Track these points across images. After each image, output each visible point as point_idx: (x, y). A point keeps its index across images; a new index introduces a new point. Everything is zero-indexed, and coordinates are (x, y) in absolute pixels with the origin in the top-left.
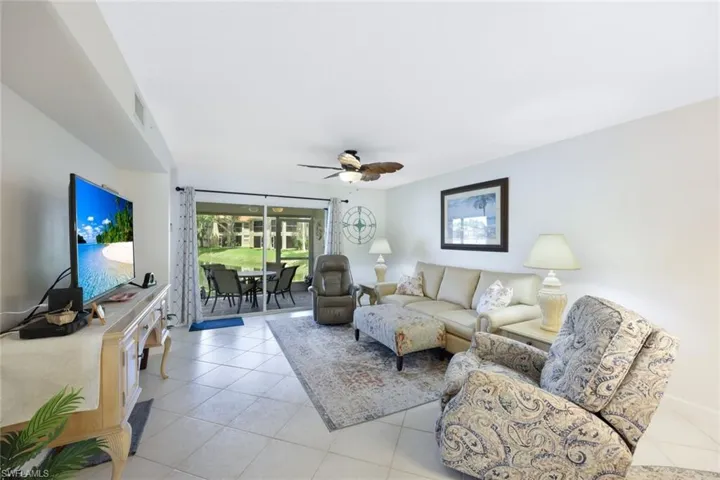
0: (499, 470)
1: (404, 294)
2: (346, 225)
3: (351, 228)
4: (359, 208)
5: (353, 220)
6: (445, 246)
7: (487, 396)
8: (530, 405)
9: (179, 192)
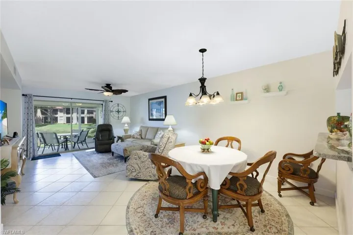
0: (139, 174)
1: (134, 138)
2: (112, 111)
3: (114, 113)
4: (118, 104)
5: (116, 109)
6: (150, 120)
7: (136, 157)
8: (145, 157)
9: (24, 97)
